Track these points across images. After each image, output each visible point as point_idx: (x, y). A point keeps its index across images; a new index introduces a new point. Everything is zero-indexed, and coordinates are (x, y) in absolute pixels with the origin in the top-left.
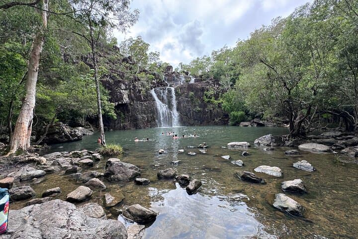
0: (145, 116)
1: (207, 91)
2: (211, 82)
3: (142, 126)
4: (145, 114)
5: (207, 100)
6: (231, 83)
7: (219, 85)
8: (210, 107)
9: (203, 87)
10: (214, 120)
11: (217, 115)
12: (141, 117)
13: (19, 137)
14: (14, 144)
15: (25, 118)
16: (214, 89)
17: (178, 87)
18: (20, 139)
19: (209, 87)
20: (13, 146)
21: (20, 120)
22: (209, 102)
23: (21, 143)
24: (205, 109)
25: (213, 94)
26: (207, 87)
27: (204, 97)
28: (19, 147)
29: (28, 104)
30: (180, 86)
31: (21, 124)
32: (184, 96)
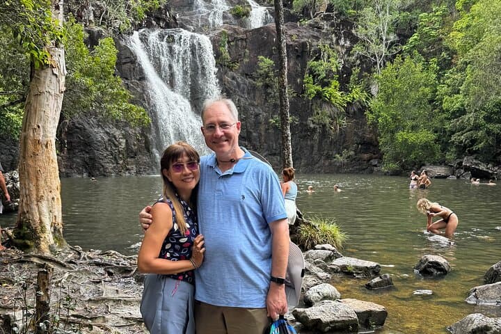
0: (118, 133)
1: (317, 59)
2: (326, 26)
3: (110, 166)
4: (117, 127)
5: (313, 89)
6: (392, 37)
7: (355, 40)
8: (323, 115)
9: (304, 45)
10: (329, 157)
11: (341, 142)
12: (106, 138)
13: (51, 192)
14: (40, 214)
15: (52, 126)
16: (338, 52)
17: (221, 33)
18: (53, 198)
19: (324, 46)
20: (40, 219)
21: (42, 134)
22: (321, 98)
23: (56, 214)
24: (307, 120)
25: (334, 70)
26: (318, 46)
27: (308, 78)
28: (53, 225)
29: (56, 75)
30: (230, 32)
31: (46, 146)
32: (240, 71)
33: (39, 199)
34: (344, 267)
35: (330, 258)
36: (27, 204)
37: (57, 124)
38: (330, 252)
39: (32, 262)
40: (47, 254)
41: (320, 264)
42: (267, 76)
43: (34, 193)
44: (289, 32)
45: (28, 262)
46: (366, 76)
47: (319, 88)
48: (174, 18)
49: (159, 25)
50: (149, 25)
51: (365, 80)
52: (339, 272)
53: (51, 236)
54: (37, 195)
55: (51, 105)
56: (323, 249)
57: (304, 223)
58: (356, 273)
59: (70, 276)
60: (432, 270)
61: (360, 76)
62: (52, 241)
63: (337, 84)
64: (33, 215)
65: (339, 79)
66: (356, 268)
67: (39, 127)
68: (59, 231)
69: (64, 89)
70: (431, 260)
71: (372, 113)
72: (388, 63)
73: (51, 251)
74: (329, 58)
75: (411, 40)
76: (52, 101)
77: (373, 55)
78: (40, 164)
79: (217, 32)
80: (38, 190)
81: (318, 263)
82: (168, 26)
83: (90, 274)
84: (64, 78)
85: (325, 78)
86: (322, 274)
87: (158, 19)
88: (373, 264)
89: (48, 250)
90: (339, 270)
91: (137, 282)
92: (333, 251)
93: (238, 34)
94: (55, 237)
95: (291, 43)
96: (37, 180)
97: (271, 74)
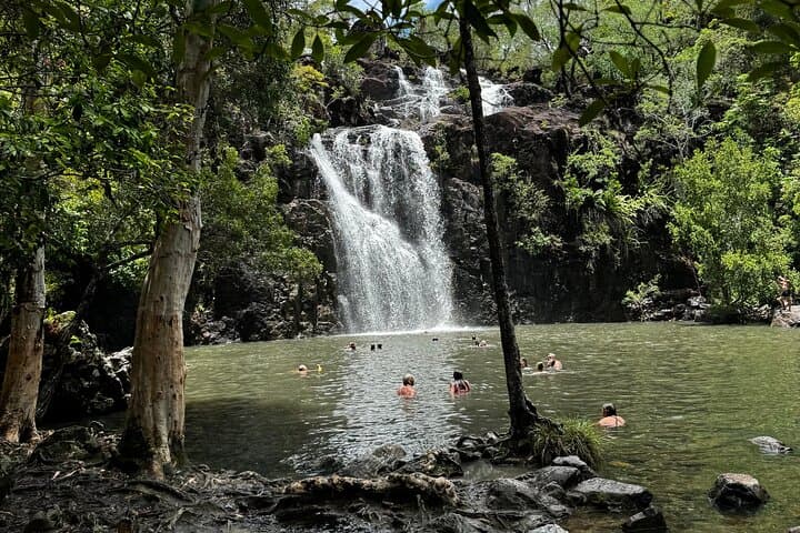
1: (582, 151)
5: (579, 193)
6: (699, 112)
7: (639, 120)
8: (599, 231)
13: (172, 387)
14: (155, 419)
15: (179, 296)
16: (614, 139)
17: (436, 127)
18: (174, 396)
19: (592, 133)
20: (155, 427)
21: (165, 307)
22: (593, 207)
23: (177, 418)
24: (574, 240)
25: (611, 164)
26: (581, 133)
27: (569, 179)
28: (173, 435)
29: (189, 230)
30: (449, 124)
31: (170, 324)
32: (467, 175)
33: (156, 398)
34: (593, 495)
35: (573, 481)
36: (138, 405)
37: (186, 293)
38: (574, 469)
39: (138, 492)
40: (161, 478)
41: (555, 491)
42: (507, 180)
43: (149, 389)
44: (536, 117)
45: (133, 491)
46: (663, 171)
47: (589, 192)
48: (370, 111)
49: (350, 121)
50: (335, 123)
51: (663, 176)
52: (586, 504)
53: (168, 451)
54: (153, 392)
55: (180, 269)
56: (566, 464)
57: (539, 421)
58: (612, 505)
59: (186, 514)
60: (733, 498)
61: (653, 170)
62: (169, 459)
63: (618, 185)
64: (146, 421)
65: (618, 178)
66: (612, 496)
67: (162, 298)
68: (180, 443)
69: (197, 246)
70: (731, 482)
71: (677, 225)
72: (696, 151)
73: (166, 474)
74: (600, 148)
75: (728, 113)
76: (181, 264)
77: (672, 140)
78: (160, 348)
79: (431, 125)
80: (154, 385)
81: (552, 488)
82: (361, 122)
83: (214, 510)
84: (199, 232)
85: (597, 176)
86: (557, 508)
87: (348, 115)
88: (638, 489)
89: (162, 474)
90: (585, 500)
91: (280, 521)
92: (581, 468)
93: (461, 125)
94: (173, 453)
95: (541, 132)
96: (155, 370)
97: (514, 177)
